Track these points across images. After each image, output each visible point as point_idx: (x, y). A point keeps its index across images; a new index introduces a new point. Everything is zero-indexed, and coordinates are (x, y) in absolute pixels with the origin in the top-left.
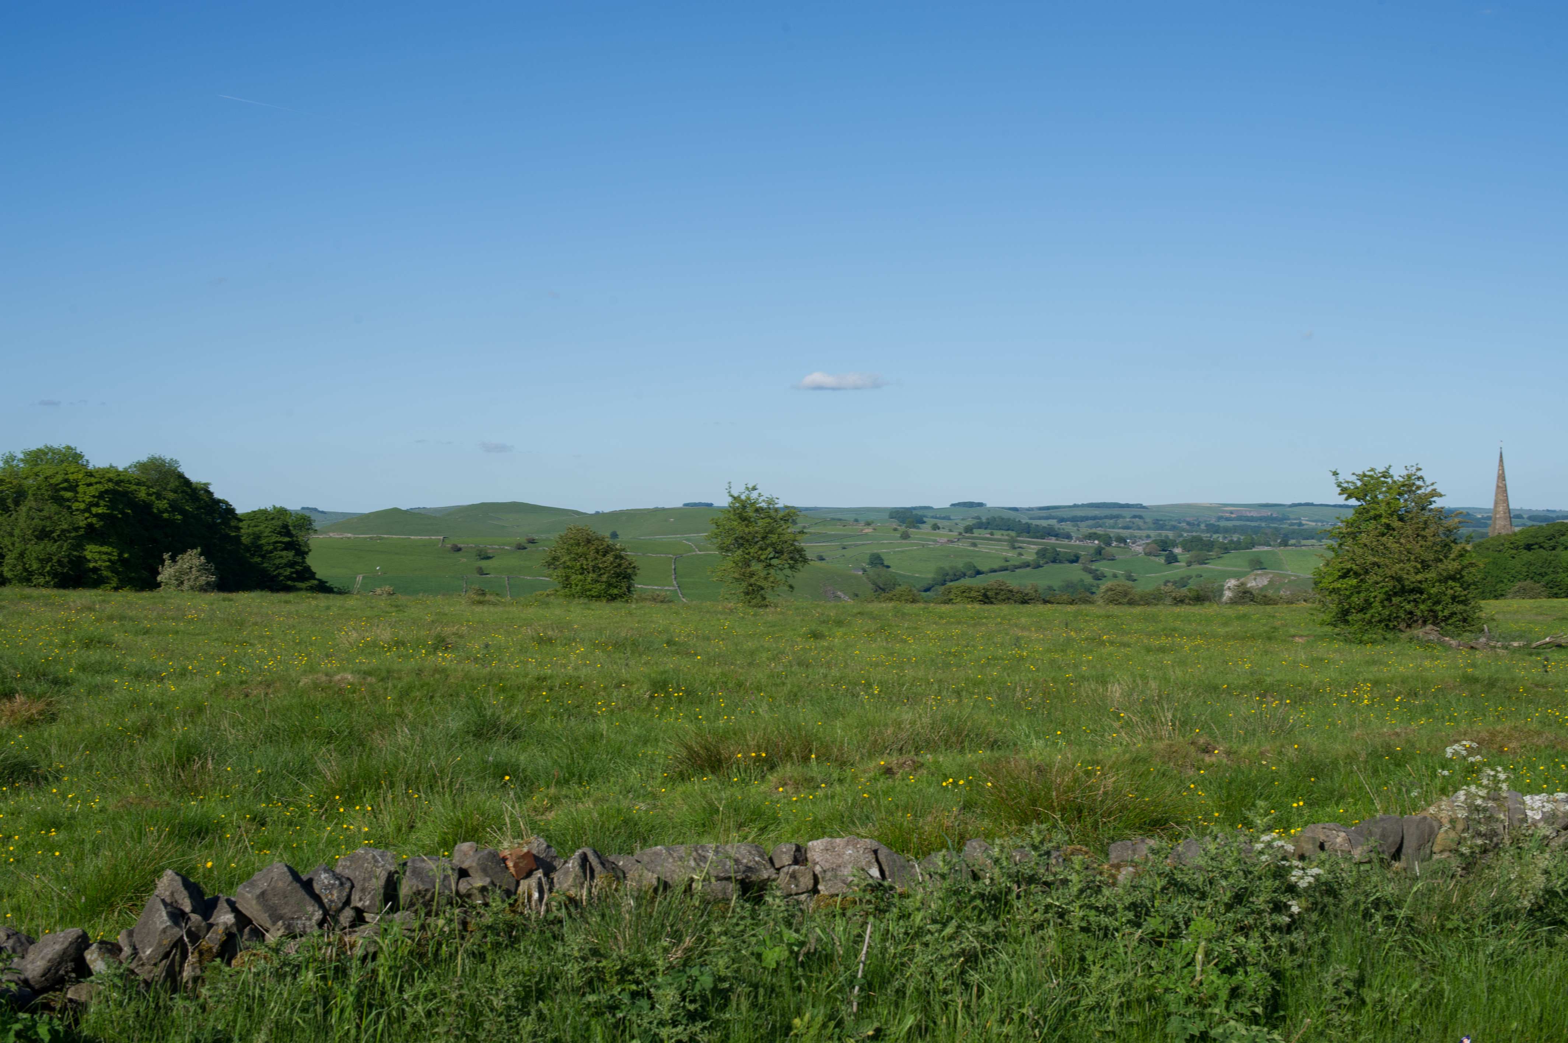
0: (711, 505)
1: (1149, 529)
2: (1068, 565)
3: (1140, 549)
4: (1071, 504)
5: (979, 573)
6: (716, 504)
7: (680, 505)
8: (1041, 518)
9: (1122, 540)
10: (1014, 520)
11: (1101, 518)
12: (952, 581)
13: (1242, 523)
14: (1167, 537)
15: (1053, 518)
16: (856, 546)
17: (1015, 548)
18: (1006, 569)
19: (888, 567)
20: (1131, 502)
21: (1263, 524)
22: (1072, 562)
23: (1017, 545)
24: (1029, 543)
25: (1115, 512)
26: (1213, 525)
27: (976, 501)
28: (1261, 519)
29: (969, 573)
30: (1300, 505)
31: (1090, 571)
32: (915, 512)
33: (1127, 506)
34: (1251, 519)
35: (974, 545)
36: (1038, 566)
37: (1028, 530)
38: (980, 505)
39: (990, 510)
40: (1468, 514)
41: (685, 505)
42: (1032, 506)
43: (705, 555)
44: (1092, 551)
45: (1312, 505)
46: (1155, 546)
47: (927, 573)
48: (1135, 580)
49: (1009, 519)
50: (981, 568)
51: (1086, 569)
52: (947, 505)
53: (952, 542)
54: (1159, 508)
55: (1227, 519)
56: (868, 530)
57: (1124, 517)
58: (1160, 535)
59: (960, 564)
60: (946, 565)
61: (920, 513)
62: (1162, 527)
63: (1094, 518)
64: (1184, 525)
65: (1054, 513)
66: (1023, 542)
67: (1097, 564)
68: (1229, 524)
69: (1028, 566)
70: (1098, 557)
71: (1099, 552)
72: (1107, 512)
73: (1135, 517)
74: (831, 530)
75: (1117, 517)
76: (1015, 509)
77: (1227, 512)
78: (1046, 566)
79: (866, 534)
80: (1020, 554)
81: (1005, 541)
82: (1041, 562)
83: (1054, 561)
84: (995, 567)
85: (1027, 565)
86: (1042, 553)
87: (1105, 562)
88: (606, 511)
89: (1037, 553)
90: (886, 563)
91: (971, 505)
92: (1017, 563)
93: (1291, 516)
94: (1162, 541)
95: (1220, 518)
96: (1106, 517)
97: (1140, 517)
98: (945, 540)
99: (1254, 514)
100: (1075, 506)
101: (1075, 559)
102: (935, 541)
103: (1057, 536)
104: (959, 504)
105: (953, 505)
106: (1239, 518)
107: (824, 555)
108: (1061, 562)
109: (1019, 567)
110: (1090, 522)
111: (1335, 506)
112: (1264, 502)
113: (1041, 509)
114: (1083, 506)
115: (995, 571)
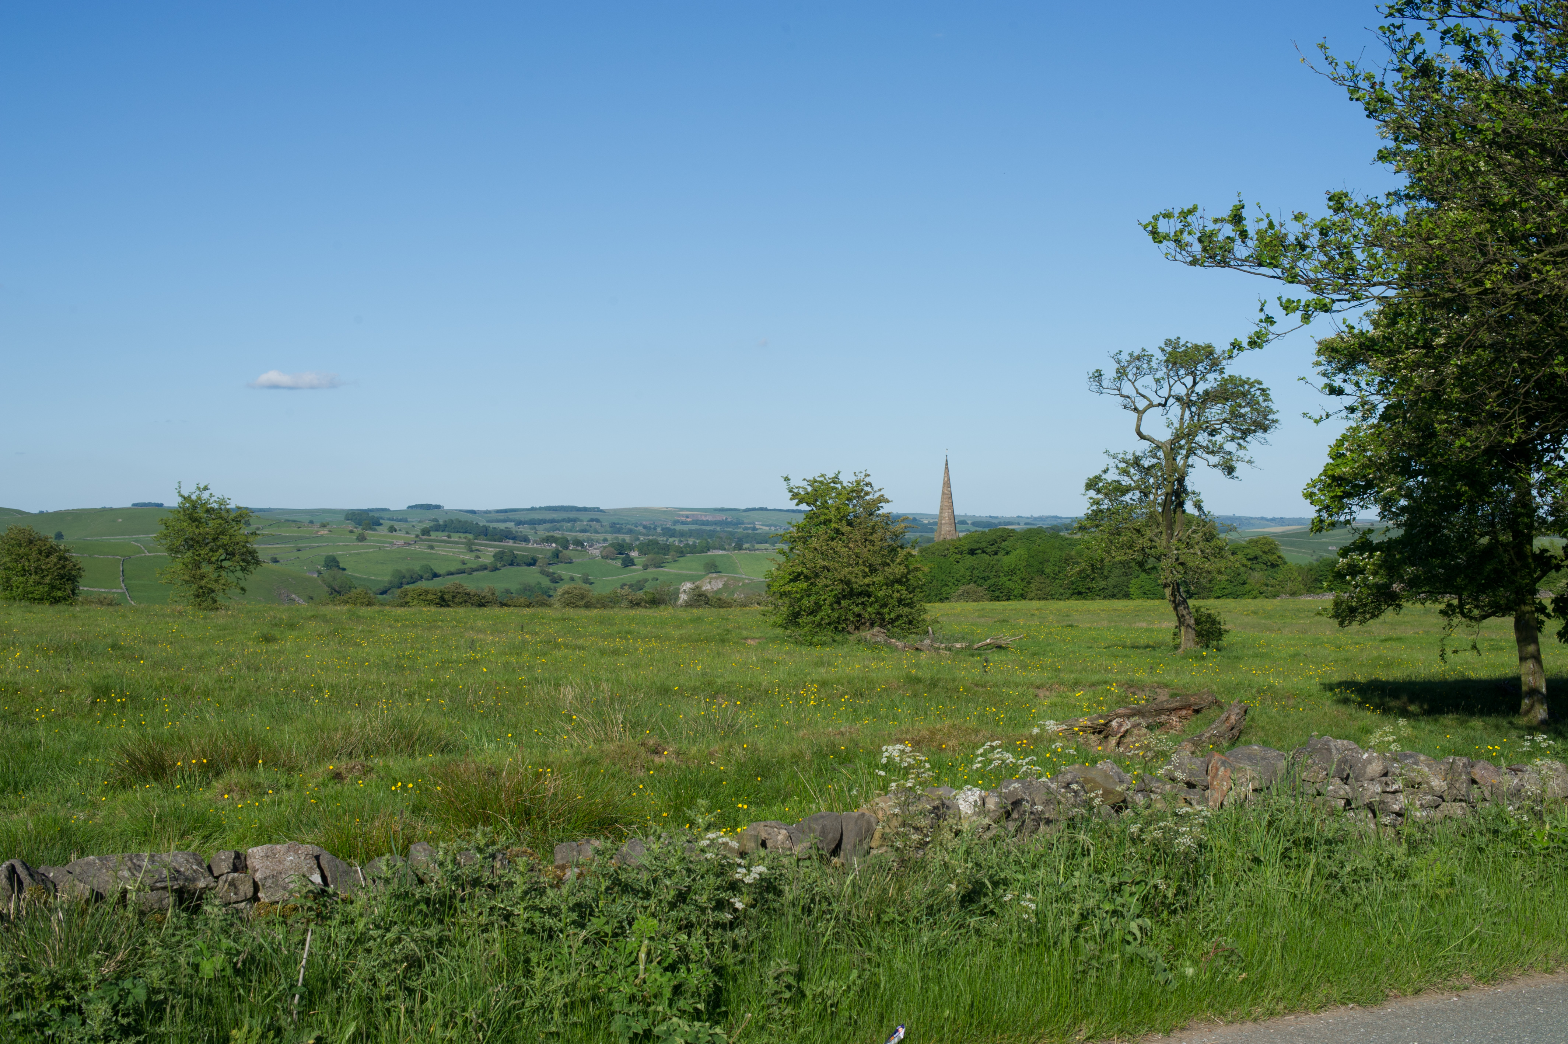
0: (162, 505)
1: (606, 532)
2: (525, 568)
3: (597, 552)
4: (529, 507)
5: (436, 575)
6: (166, 505)
7: (129, 505)
8: (498, 521)
9: (579, 543)
10: (472, 523)
11: (558, 521)
12: (408, 583)
13: (698, 527)
14: (624, 540)
15: (511, 521)
16: (311, 548)
17: (472, 551)
18: (463, 572)
19: (344, 569)
20: (588, 506)
21: (718, 529)
22: (530, 565)
23: (474, 548)
24: (486, 546)
25: (573, 515)
26: (669, 529)
27: (434, 502)
28: (716, 523)
29: (425, 576)
30: (754, 509)
31: (548, 575)
32: (371, 514)
33: (585, 509)
34: (707, 523)
35: (432, 547)
36: (496, 569)
37: (486, 533)
38: (438, 507)
39: (447, 512)
40: (915, 519)
41: (134, 505)
42: (490, 508)
43: (155, 557)
44: (549, 554)
45: (766, 509)
46: (612, 549)
47: (384, 576)
48: (591, 583)
49: (466, 522)
50: (437, 571)
51: (543, 572)
52: (404, 507)
53: (409, 544)
54: (616, 512)
55: (683, 523)
56: (324, 532)
57: (582, 521)
58: (617, 538)
59: (417, 567)
60: (403, 567)
61: (376, 515)
62: (619, 531)
63: (552, 521)
64: (640, 528)
65: (512, 516)
66: (480, 545)
67: (554, 567)
68: (685, 528)
69: (486, 569)
70: (556, 560)
71: (556, 555)
72: (565, 515)
73: (592, 520)
74: (286, 532)
75: (575, 520)
76: (473, 512)
77: (683, 516)
78: (503, 570)
79: (322, 536)
80: (478, 557)
81: (462, 543)
82: (499, 565)
83: (511, 564)
84: (452, 569)
85: (484, 568)
86: (499, 556)
87: (562, 565)
88: (51, 510)
89: (494, 556)
90: (341, 566)
91: (428, 507)
92: (474, 566)
93: (746, 521)
94: (619, 544)
95: (676, 522)
96: (563, 520)
97: (597, 521)
98: (402, 542)
99: (710, 518)
100: (533, 509)
101: (533, 562)
102: (392, 543)
103: (514, 538)
104: (416, 506)
105: (409, 507)
106: (695, 522)
107: (278, 557)
108: (518, 565)
109: (477, 570)
110: (548, 525)
111: (788, 511)
112: (719, 506)
113: (498, 511)
114: (541, 509)
115: (452, 574)
